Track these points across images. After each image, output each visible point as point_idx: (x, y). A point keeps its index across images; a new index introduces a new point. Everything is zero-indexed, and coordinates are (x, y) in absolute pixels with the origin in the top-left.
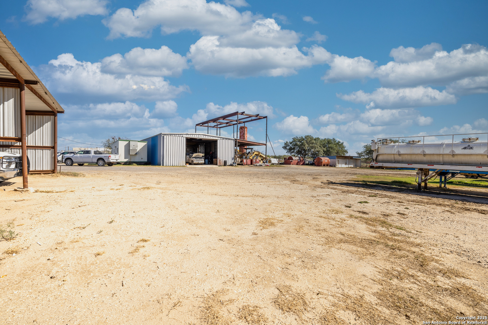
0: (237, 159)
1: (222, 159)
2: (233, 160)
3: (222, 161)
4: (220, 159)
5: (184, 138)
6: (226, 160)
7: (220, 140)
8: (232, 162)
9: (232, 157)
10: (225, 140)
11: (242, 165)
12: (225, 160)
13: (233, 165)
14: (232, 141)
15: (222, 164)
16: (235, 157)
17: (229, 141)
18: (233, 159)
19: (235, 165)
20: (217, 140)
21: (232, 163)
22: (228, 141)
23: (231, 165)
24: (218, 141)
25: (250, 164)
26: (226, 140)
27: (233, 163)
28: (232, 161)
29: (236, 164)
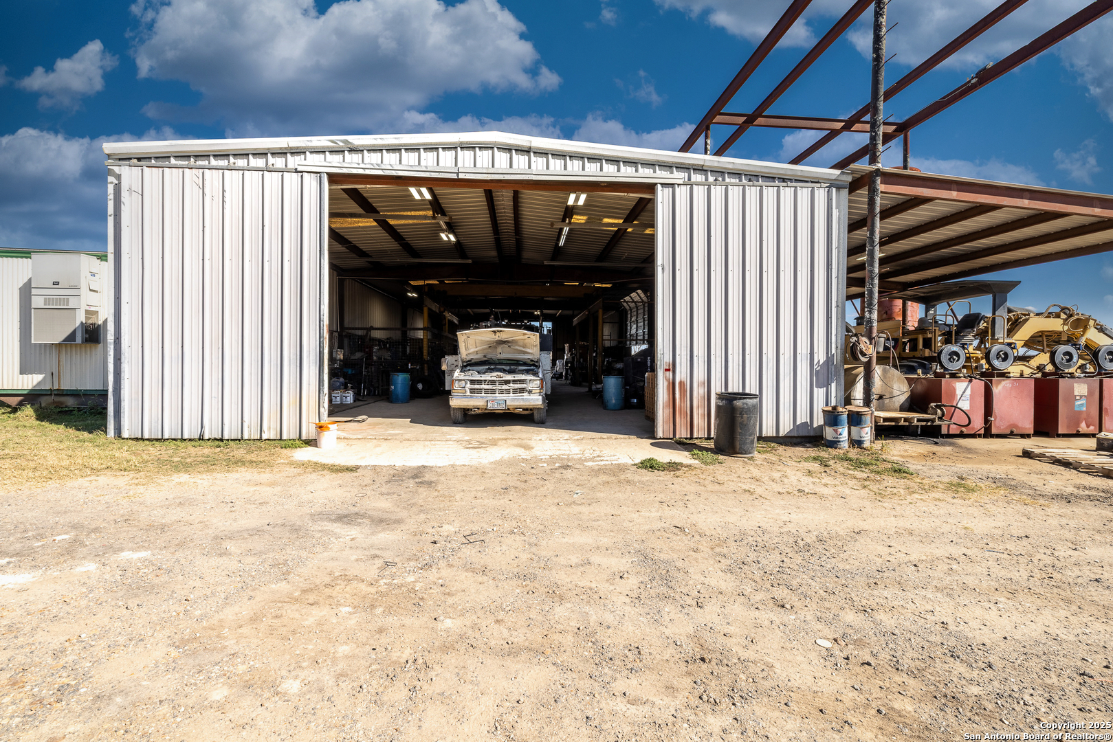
0: (878, 370)
1: (700, 374)
2: (827, 385)
3: (699, 392)
4: (682, 374)
5: (311, 183)
6: (752, 388)
7: (682, 193)
8: (819, 405)
9: (820, 356)
10: (700, 192)
11: (931, 432)
12: (734, 387)
13: (833, 444)
14: (821, 194)
15: (700, 422)
16: (852, 352)
17: (752, 193)
18: (821, 377)
19: (856, 443)
20: (651, 188)
21: (819, 420)
22: (735, 193)
23: (808, 438)
24: (662, 196)
25: (1028, 425)
26: (717, 192)
27: (832, 418)
28: (819, 393)
29: (867, 433)
